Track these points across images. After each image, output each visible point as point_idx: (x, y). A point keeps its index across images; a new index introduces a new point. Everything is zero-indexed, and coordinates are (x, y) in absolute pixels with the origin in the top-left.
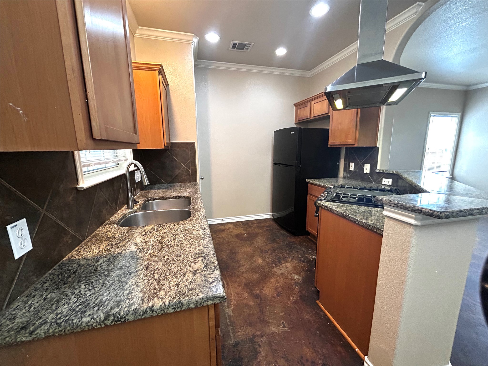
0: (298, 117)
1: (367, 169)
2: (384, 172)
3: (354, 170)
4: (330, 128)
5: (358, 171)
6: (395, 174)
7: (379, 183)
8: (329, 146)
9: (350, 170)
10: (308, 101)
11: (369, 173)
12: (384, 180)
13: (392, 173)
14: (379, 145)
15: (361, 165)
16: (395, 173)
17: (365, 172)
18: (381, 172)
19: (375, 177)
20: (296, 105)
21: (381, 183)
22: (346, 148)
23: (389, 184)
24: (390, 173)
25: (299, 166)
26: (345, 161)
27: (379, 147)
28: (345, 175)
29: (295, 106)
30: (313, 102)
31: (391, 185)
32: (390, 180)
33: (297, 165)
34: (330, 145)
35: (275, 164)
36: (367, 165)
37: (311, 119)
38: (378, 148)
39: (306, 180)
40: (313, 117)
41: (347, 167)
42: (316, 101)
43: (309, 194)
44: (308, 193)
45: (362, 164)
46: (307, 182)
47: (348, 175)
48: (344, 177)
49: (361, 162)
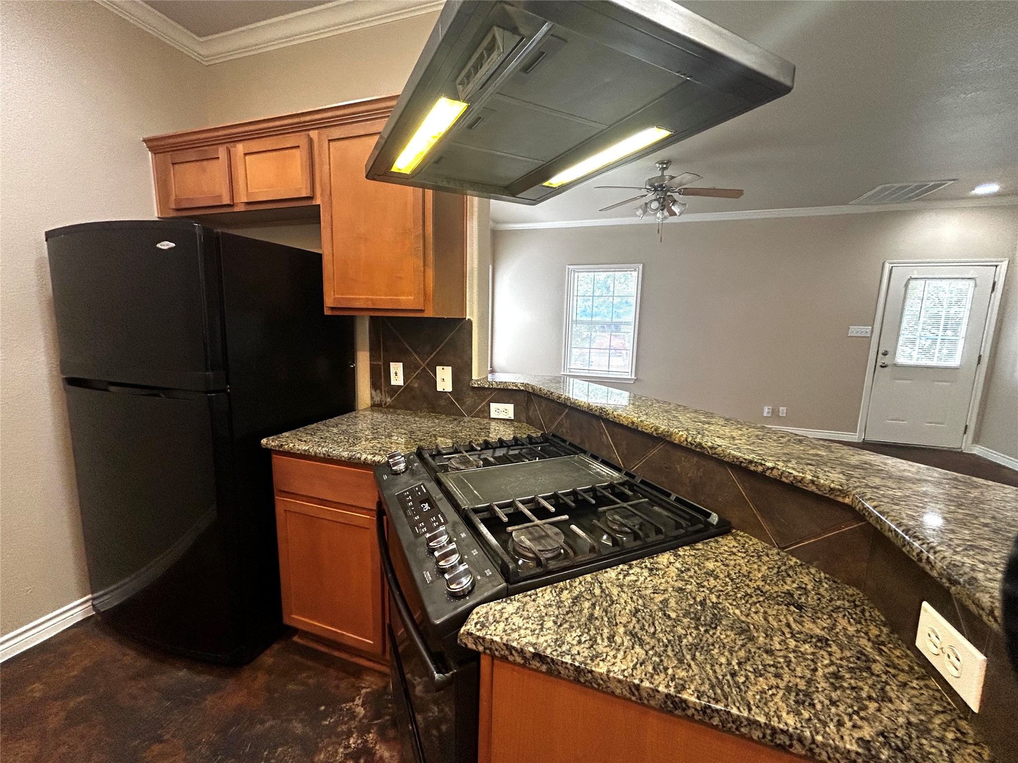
0: (173, 198)
1: (444, 380)
2: (495, 386)
3: (404, 383)
4: (326, 251)
5: (416, 385)
6: (523, 390)
7: (481, 416)
8: (327, 312)
9: (393, 383)
10: (218, 142)
11: (450, 389)
12: (493, 406)
13: (515, 388)
14: (472, 313)
15: (424, 368)
16: (522, 388)
17: (439, 389)
18: (486, 386)
19: (469, 401)
20: (156, 145)
21: (486, 415)
22: (372, 318)
23: (507, 417)
24: (509, 388)
25: (225, 391)
26: (372, 358)
27: (472, 319)
28: (377, 399)
29: (151, 148)
30: (240, 148)
31: (513, 418)
32: (510, 408)
33: (212, 388)
34: (332, 309)
35: (72, 382)
36: (445, 367)
37: (236, 209)
38: (470, 322)
39: (264, 441)
40: (248, 203)
41: (379, 377)
42: (255, 146)
43: (281, 491)
44: (275, 491)
45: (428, 365)
46: (267, 449)
47: (389, 400)
48: (376, 406)
49: (423, 361)
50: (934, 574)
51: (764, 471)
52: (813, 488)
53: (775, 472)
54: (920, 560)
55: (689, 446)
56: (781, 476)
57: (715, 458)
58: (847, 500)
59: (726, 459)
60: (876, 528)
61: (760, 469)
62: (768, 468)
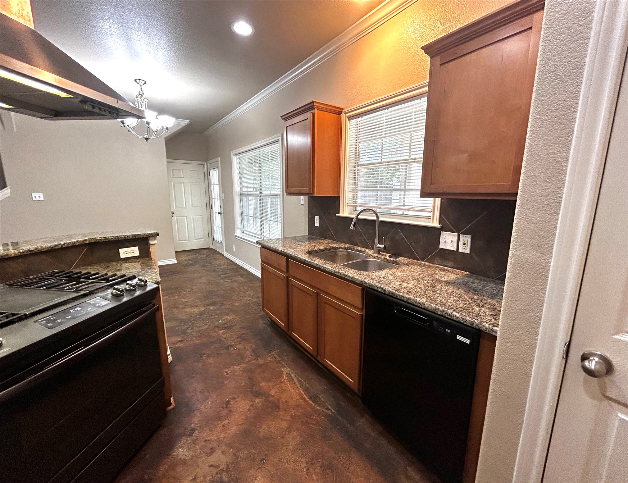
50: (131, 238)
51: (62, 246)
52: (78, 244)
53: (66, 245)
54: (126, 238)
55: (22, 254)
56: (68, 245)
57: (40, 252)
58: (87, 242)
59: (45, 250)
60: (107, 241)
61: (60, 246)
62: (63, 245)
